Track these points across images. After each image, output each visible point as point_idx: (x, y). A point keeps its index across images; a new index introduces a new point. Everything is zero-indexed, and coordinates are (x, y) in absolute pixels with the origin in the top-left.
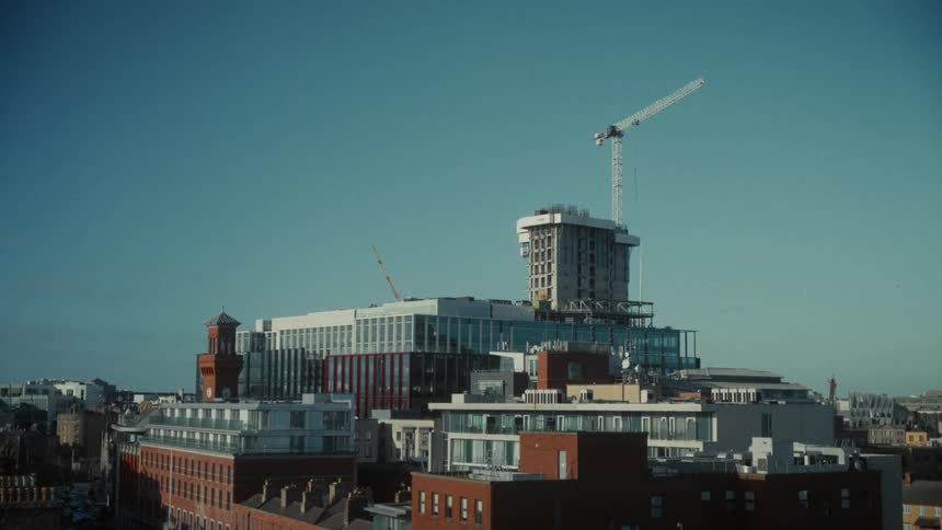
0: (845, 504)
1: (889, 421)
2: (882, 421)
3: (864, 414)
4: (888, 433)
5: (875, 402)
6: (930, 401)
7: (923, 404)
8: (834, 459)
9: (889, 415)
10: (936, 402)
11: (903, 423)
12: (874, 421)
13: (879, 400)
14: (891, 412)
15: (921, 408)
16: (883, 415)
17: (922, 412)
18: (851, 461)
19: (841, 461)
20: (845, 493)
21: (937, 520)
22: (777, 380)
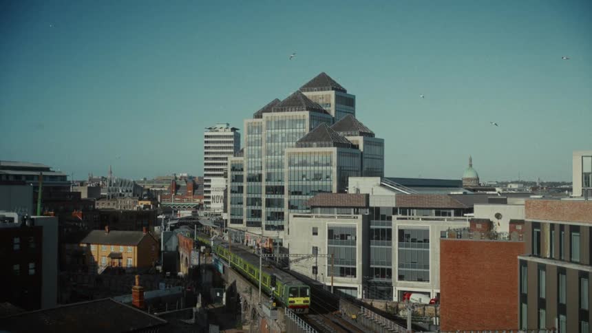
0: (17, 247)
1: (131, 194)
2: (126, 194)
3: (116, 190)
4: (128, 202)
5: (123, 183)
6: (158, 182)
7: (155, 184)
8: (12, 219)
9: (131, 191)
10: (161, 183)
11: (138, 196)
12: (121, 195)
13: (125, 182)
14: (132, 189)
15: (153, 187)
16: (127, 191)
17: (153, 189)
18: (23, 220)
19: (16, 221)
20: (17, 240)
21: (121, 254)
22: (47, 169)
